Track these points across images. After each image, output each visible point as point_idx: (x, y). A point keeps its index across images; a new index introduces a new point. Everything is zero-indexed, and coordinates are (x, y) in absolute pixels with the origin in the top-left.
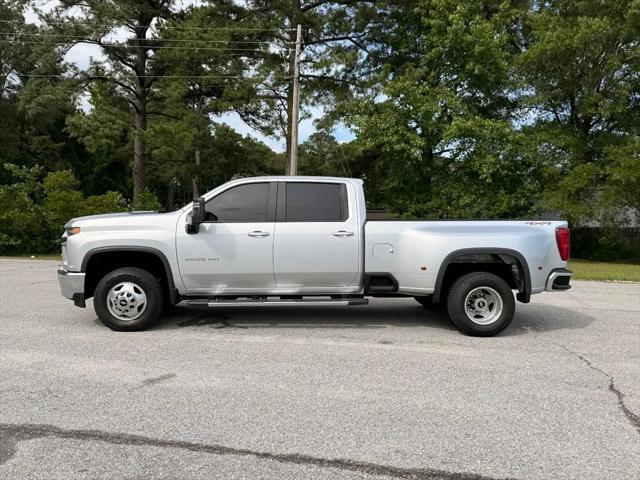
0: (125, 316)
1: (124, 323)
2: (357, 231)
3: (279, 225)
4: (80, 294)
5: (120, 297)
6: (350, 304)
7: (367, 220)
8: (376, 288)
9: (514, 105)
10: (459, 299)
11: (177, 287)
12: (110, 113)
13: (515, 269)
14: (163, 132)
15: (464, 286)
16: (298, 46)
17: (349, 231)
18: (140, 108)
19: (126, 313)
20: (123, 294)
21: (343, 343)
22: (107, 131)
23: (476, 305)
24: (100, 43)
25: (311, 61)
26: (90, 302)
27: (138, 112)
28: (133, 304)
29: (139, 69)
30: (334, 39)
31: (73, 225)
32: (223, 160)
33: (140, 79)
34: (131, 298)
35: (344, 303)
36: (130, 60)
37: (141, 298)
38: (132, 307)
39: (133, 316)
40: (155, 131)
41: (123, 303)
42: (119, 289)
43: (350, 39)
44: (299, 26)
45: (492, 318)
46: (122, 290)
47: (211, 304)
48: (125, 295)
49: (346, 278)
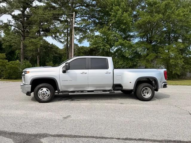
0: (43, 98)
1: (43, 101)
2: (112, 72)
3: (89, 70)
4: (29, 92)
5: (42, 92)
6: (110, 93)
7: (114, 69)
8: (117, 88)
9: (132, 37)
10: (140, 91)
11: (59, 89)
12: (14, 36)
13: (153, 82)
14: (32, 42)
15: (141, 87)
16: (74, 18)
17: (109, 72)
18: (23, 35)
19: (44, 97)
20: (43, 91)
21: (110, 104)
22: (14, 41)
23: (144, 93)
24: (11, 15)
25: (76, 22)
26: (32, 94)
27: (22, 36)
28: (46, 94)
29: (23, 23)
30: (83, 17)
31: (27, 71)
32: (44, 50)
33: (23, 26)
34: (46, 93)
35: (108, 93)
36: (20, 20)
37: (49, 93)
38: (46, 95)
39: (46, 98)
40: (29, 42)
41: (44, 94)
42: (42, 90)
43: (87, 17)
44: (74, 13)
45: (149, 96)
46: (43, 90)
47: (70, 94)
48: (44, 92)
49: (108, 85)
